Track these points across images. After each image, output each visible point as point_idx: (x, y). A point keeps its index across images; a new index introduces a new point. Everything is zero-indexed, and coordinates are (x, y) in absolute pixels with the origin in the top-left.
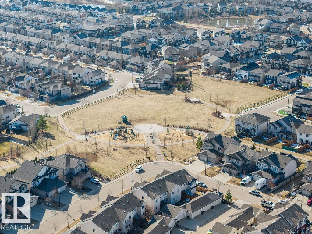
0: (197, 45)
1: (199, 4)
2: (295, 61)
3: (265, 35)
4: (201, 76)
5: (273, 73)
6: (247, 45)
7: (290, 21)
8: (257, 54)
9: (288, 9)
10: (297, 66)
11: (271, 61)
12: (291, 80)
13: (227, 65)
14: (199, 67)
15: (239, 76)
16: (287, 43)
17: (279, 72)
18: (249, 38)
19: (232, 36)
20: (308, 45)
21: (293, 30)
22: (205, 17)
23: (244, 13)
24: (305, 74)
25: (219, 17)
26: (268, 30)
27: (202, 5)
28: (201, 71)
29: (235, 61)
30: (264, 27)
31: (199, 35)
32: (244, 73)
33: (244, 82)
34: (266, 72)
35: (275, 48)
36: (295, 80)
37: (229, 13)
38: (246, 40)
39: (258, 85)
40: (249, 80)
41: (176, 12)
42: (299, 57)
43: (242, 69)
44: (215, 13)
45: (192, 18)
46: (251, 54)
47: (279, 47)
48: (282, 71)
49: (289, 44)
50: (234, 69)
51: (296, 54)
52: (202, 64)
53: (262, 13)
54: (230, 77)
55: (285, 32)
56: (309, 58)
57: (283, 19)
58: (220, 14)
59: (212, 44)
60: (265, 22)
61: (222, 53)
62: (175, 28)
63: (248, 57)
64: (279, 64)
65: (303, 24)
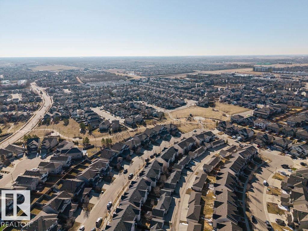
0: (218, 92)
1: (220, 80)
2: (255, 99)
3: (243, 90)
4: (219, 103)
5: (246, 102)
6: (236, 93)
7: (254, 86)
8: (240, 96)
9: (253, 82)
10: (255, 100)
11: (245, 98)
12: (253, 105)
13: (229, 99)
14: (219, 100)
15: (233, 103)
16: (252, 93)
17: (248, 102)
18: (238, 91)
19: (231, 90)
20: (260, 94)
21: (254, 89)
22: (221, 84)
23: (236, 83)
24: (259, 103)
25: (227, 84)
26: (245, 88)
27: (221, 80)
28: (219, 101)
29: (232, 98)
30: (243, 87)
31: (219, 90)
32: (235, 102)
33: (235, 105)
34: (243, 102)
35: (247, 94)
36: (254, 105)
37: (231, 83)
38: (236, 91)
39: (240, 106)
40: (237, 105)
41: (211, 82)
42: (256, 98)
43: (234, 101)
44: (225, 83)
45: (217, 84)
46: (238, 96)
47: (249, 94)
48: (250, 102)
49: (253, 93)
50: (231, 101)
51: (255, 97)
52: (220, 99)
53: (243, 83)
54: (230, 103)
55: (251, 89)
56: (260, 98)
57: (251, 85)
58: (227, 83)
59: (223, 92)
60: (244, 86)
61: (227, 95)
62: (210, 87)
63: (237, 97)
64: (249, 100)
65: (258, 87)
